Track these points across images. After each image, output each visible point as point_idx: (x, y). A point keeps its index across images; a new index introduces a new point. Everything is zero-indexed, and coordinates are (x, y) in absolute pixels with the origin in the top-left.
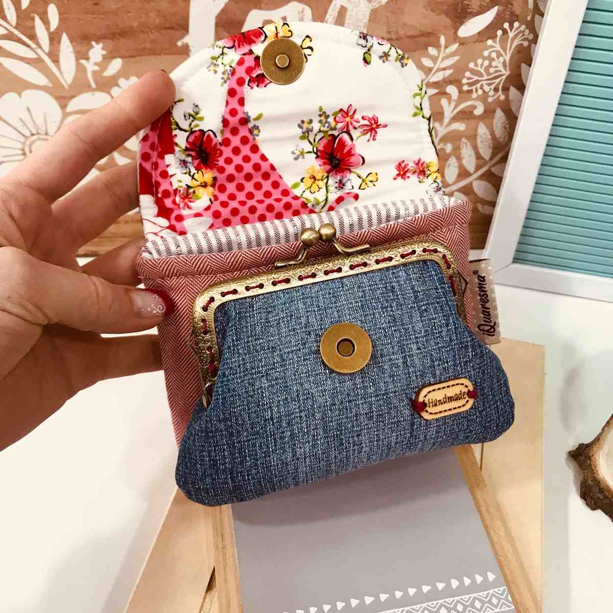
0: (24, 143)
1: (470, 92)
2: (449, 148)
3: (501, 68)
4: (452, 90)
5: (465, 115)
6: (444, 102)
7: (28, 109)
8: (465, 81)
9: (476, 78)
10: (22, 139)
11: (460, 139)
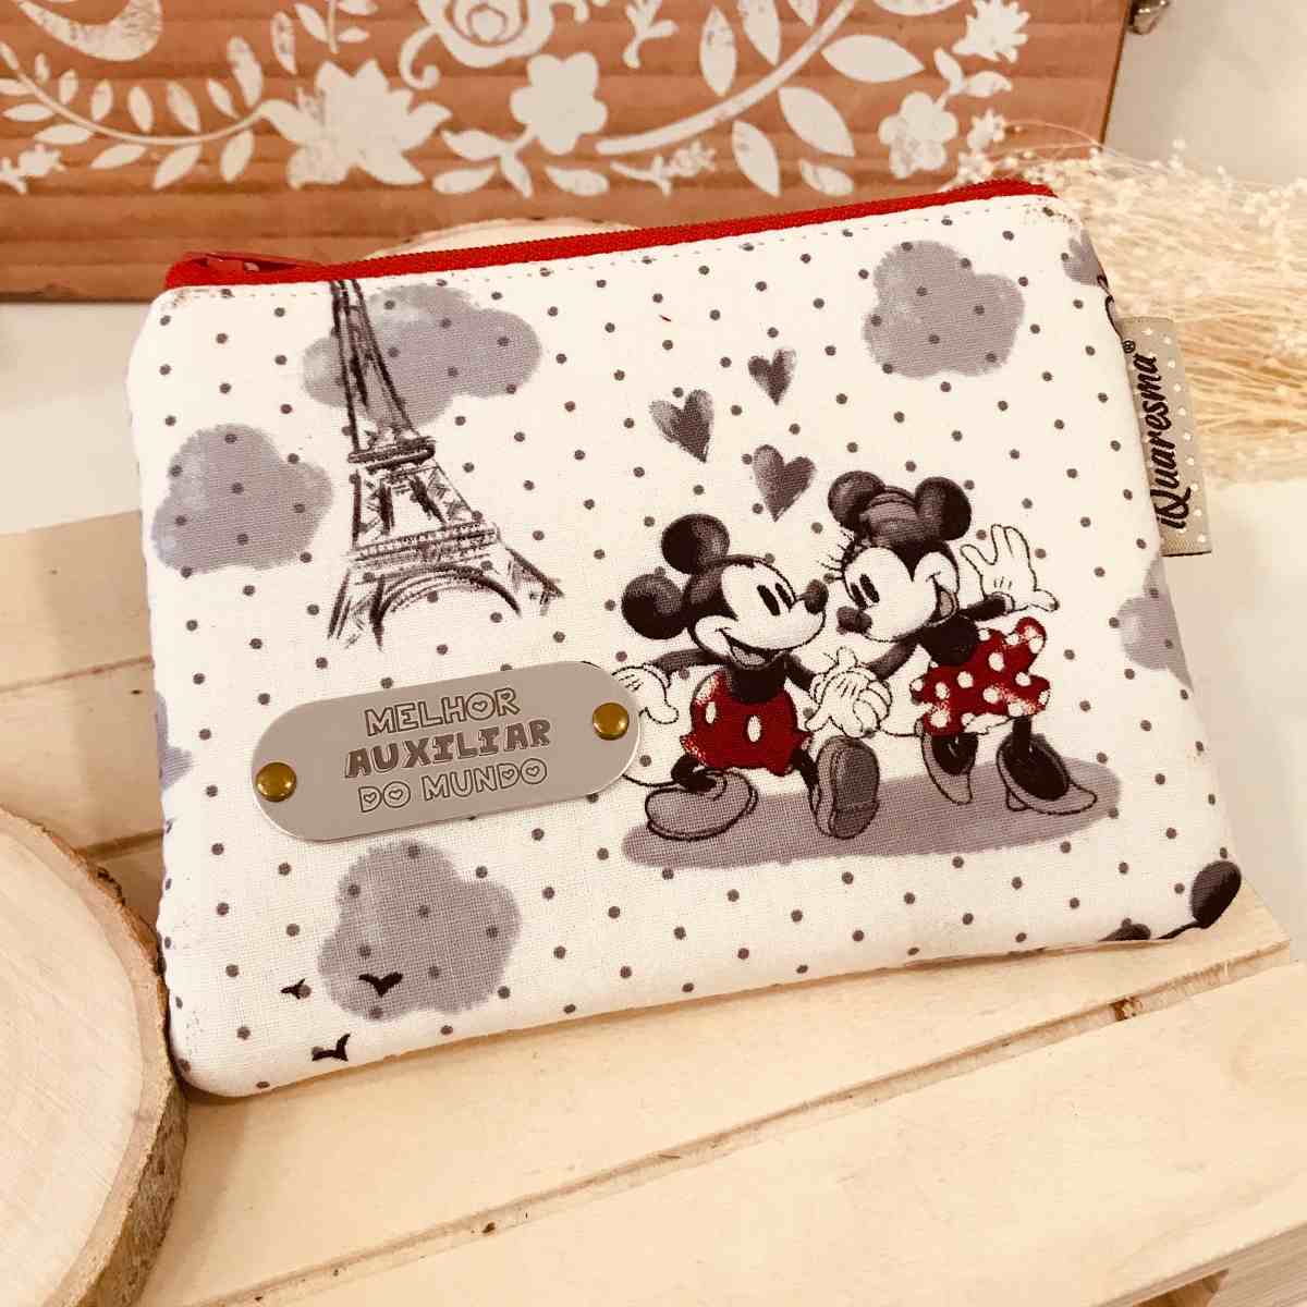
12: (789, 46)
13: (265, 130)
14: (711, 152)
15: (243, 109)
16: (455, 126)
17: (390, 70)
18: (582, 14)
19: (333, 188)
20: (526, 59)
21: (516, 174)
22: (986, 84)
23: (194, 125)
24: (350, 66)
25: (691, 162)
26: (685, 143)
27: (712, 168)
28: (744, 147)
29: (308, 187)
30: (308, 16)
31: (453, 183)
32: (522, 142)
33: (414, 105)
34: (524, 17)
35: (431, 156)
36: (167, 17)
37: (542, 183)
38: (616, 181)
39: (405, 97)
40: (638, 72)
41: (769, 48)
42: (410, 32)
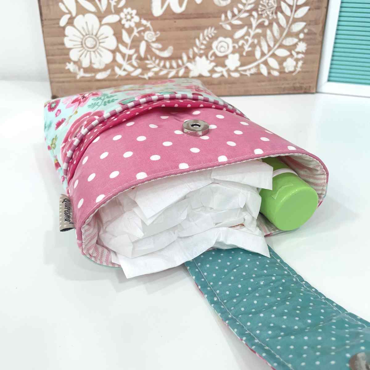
0: (82, 39)
1: (262, 14)
2: (256, 41)
3: (273, 4)
4: (254, 13)
5: (261, 25)
6: (252, 19)
7: (86, 23)
8: (259, 9)
9: (263, 8)
10: (82, 37)
11: (260, 38)
12: (269, 51)
13: (187, 68)
14: (256, 69)
15: (183, 64)
16: (216, 66)
17: (207, 57)
18: (237, 47)
19: (196, 77)
20: (228, 55)
21: (225, 74)
22: (300, 56)
23: (176, 67)
24: (201, 56)
25: (253, 71)
26: (252, 68)
27: (256, 72)
28: (262, 68)
29: (193, 77)
30: (195, 49)
31: (216, 76)
32: (226, 69)
33: (210, 63)
34: (228, 47)
35: (212, 71)
36: (174, 49)
37: (229, 75)
38: (241, 75)
39: (208, 61)
40: (245, 56)
41: (266, 51)
42: (209, 51)
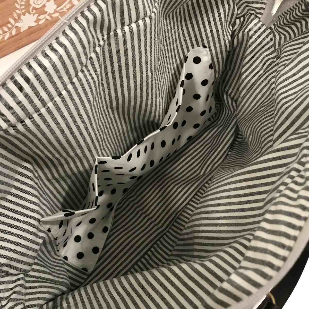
13: (17, 27)
14: (70, 4)
15: (13, 26)
16: (39, 16)
17: (29, 13)
19: (27, 30)
20: (45, 4)
21: (48, 18)
23: (7, 30)
24: (24, 14)
26: (67, 5)
27: (71, 6)
29: (24, 31)
30: (18, 11)
31: (41, 22)
32: (48, 13)
33: (33, 16)
35: (38, 20)
37: (51, 17)
38: (60, 13)
39: (32, 15)
42: (30, 7)
